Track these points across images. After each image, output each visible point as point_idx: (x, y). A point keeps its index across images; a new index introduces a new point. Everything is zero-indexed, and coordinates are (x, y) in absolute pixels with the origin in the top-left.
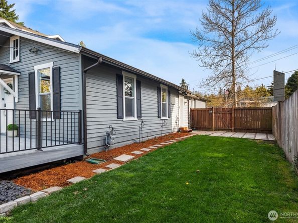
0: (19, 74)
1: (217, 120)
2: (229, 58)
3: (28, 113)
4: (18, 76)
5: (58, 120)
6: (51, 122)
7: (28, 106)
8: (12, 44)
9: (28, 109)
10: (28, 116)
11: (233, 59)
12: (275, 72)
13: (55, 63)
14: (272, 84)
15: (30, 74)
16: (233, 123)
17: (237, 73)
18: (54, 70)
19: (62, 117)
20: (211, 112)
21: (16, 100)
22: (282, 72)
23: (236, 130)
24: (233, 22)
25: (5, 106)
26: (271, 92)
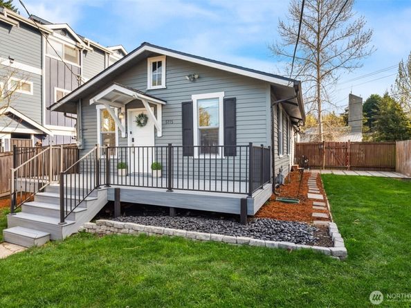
0: (164, 103)
1: (329, 157)
2: (313, 78)
3: (181, 149)
4: (162, 105)
5: (231, 158)
6: (222, 159)
7: (181, 141)
8: (150, 67)
9: (181, 145)
10: (181, 153)
11: (318, 81)
12: (351, 96)
13: (228, 94)
14: (346, 111)
15: (184, 104)
16: (349, 159)
17: (322, 98)
18: (225, 101)
19: (238, 153)
20: (322, 146)
21: (159, 134)
22: (359, 96)
23: (351, 169)
24: (318, 34)
25: (133, 141)
26: (346, 120)
